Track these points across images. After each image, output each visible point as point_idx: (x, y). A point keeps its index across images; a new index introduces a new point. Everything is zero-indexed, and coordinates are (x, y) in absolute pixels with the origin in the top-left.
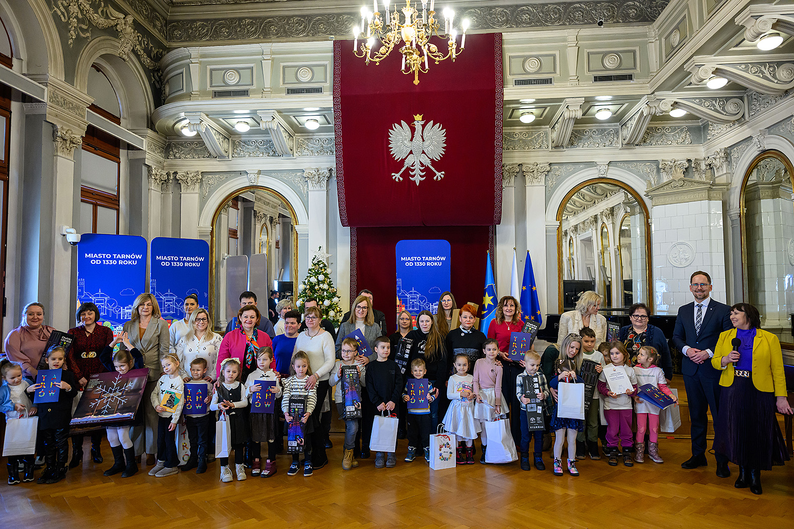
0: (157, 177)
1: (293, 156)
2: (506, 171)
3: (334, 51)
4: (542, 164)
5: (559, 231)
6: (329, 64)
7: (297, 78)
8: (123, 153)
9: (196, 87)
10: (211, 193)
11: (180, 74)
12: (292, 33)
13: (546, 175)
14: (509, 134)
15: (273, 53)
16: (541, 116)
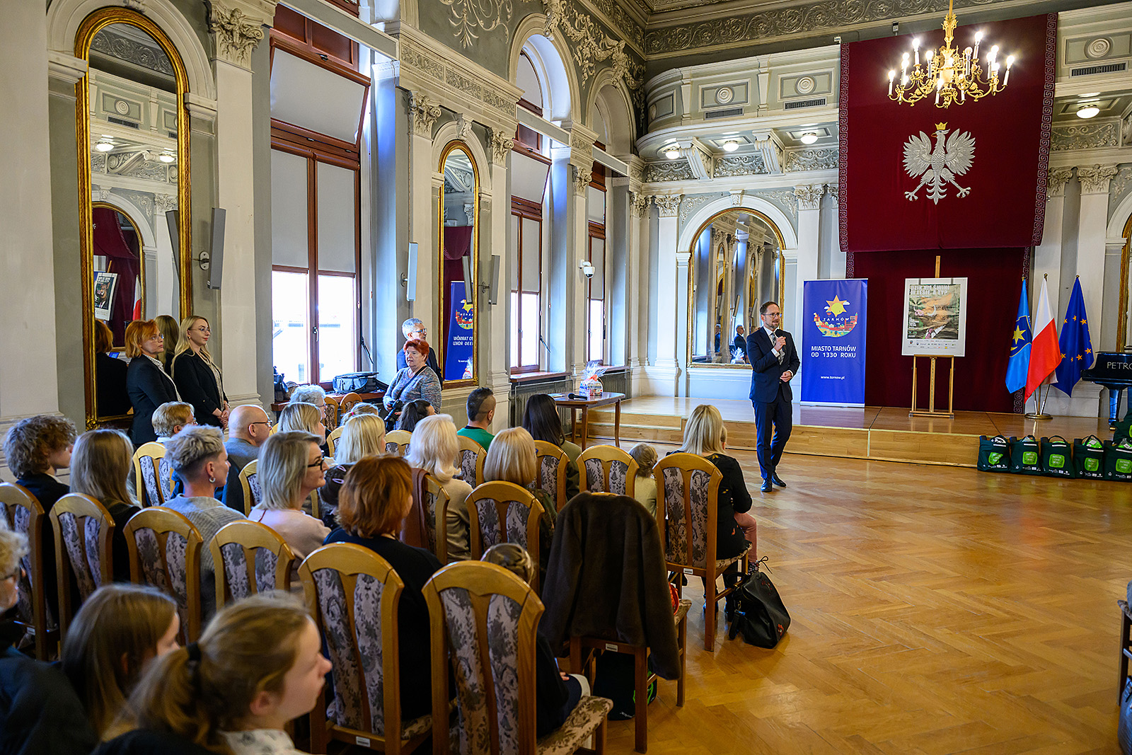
0: (638, 204)
1: (782, 172)
2: (1054, 177)
3: (841, 56)
4: (1108, 165)
5: (1125, 250)
6: (835, 72)
7: (796, 90)
8: (608, 180)
9: (687, 109)
10: (690, 216)
11: (670, 96)
12: (784, 29)
13: (1111, 180)
14: (1061, 131)
15: (770, 65)
16: (1109, 107)
